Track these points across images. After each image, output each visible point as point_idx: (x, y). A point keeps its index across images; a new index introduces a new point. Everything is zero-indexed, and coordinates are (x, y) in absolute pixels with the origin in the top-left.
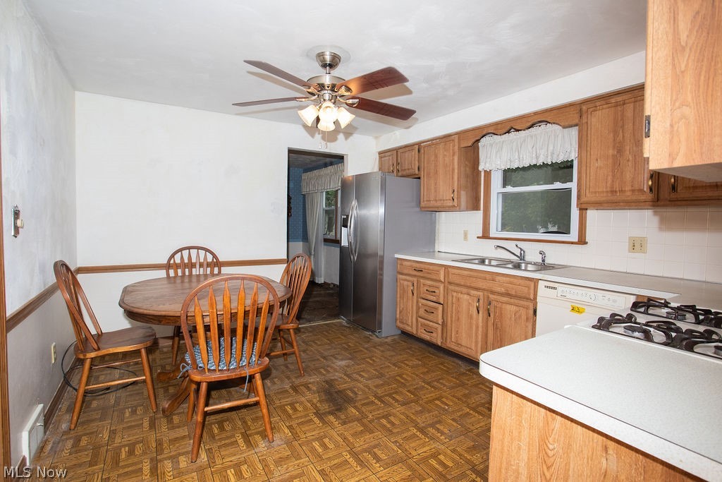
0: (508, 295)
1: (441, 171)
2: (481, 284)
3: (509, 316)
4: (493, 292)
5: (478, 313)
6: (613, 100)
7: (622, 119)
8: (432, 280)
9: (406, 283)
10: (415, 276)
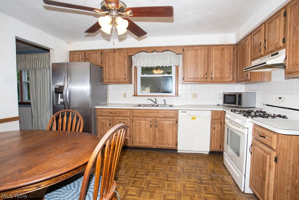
0: (165, 117)
1: (117, 65)
2: (151, 115)
3: (166, 126)
4: (157, 117)
5: (151, 127)
6: (194, 48)
7: (197, 55)
8: (122, 116)
9: (104, 120)
10: (110, 116)
